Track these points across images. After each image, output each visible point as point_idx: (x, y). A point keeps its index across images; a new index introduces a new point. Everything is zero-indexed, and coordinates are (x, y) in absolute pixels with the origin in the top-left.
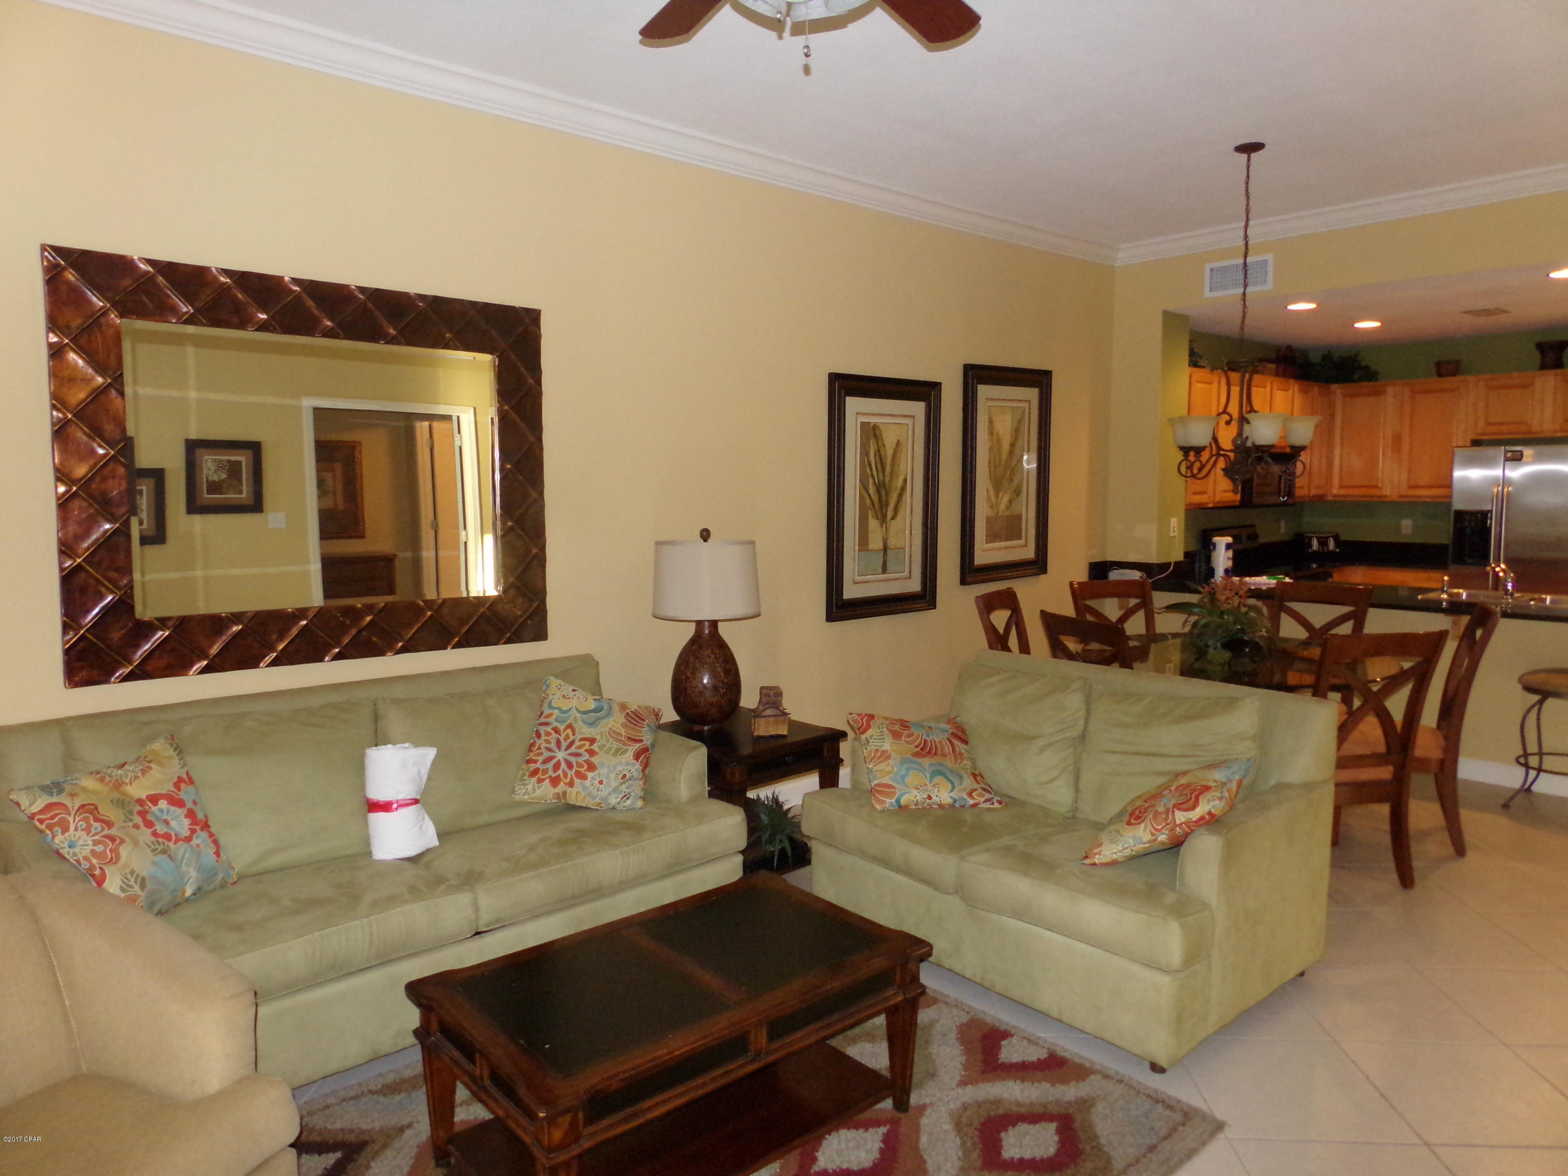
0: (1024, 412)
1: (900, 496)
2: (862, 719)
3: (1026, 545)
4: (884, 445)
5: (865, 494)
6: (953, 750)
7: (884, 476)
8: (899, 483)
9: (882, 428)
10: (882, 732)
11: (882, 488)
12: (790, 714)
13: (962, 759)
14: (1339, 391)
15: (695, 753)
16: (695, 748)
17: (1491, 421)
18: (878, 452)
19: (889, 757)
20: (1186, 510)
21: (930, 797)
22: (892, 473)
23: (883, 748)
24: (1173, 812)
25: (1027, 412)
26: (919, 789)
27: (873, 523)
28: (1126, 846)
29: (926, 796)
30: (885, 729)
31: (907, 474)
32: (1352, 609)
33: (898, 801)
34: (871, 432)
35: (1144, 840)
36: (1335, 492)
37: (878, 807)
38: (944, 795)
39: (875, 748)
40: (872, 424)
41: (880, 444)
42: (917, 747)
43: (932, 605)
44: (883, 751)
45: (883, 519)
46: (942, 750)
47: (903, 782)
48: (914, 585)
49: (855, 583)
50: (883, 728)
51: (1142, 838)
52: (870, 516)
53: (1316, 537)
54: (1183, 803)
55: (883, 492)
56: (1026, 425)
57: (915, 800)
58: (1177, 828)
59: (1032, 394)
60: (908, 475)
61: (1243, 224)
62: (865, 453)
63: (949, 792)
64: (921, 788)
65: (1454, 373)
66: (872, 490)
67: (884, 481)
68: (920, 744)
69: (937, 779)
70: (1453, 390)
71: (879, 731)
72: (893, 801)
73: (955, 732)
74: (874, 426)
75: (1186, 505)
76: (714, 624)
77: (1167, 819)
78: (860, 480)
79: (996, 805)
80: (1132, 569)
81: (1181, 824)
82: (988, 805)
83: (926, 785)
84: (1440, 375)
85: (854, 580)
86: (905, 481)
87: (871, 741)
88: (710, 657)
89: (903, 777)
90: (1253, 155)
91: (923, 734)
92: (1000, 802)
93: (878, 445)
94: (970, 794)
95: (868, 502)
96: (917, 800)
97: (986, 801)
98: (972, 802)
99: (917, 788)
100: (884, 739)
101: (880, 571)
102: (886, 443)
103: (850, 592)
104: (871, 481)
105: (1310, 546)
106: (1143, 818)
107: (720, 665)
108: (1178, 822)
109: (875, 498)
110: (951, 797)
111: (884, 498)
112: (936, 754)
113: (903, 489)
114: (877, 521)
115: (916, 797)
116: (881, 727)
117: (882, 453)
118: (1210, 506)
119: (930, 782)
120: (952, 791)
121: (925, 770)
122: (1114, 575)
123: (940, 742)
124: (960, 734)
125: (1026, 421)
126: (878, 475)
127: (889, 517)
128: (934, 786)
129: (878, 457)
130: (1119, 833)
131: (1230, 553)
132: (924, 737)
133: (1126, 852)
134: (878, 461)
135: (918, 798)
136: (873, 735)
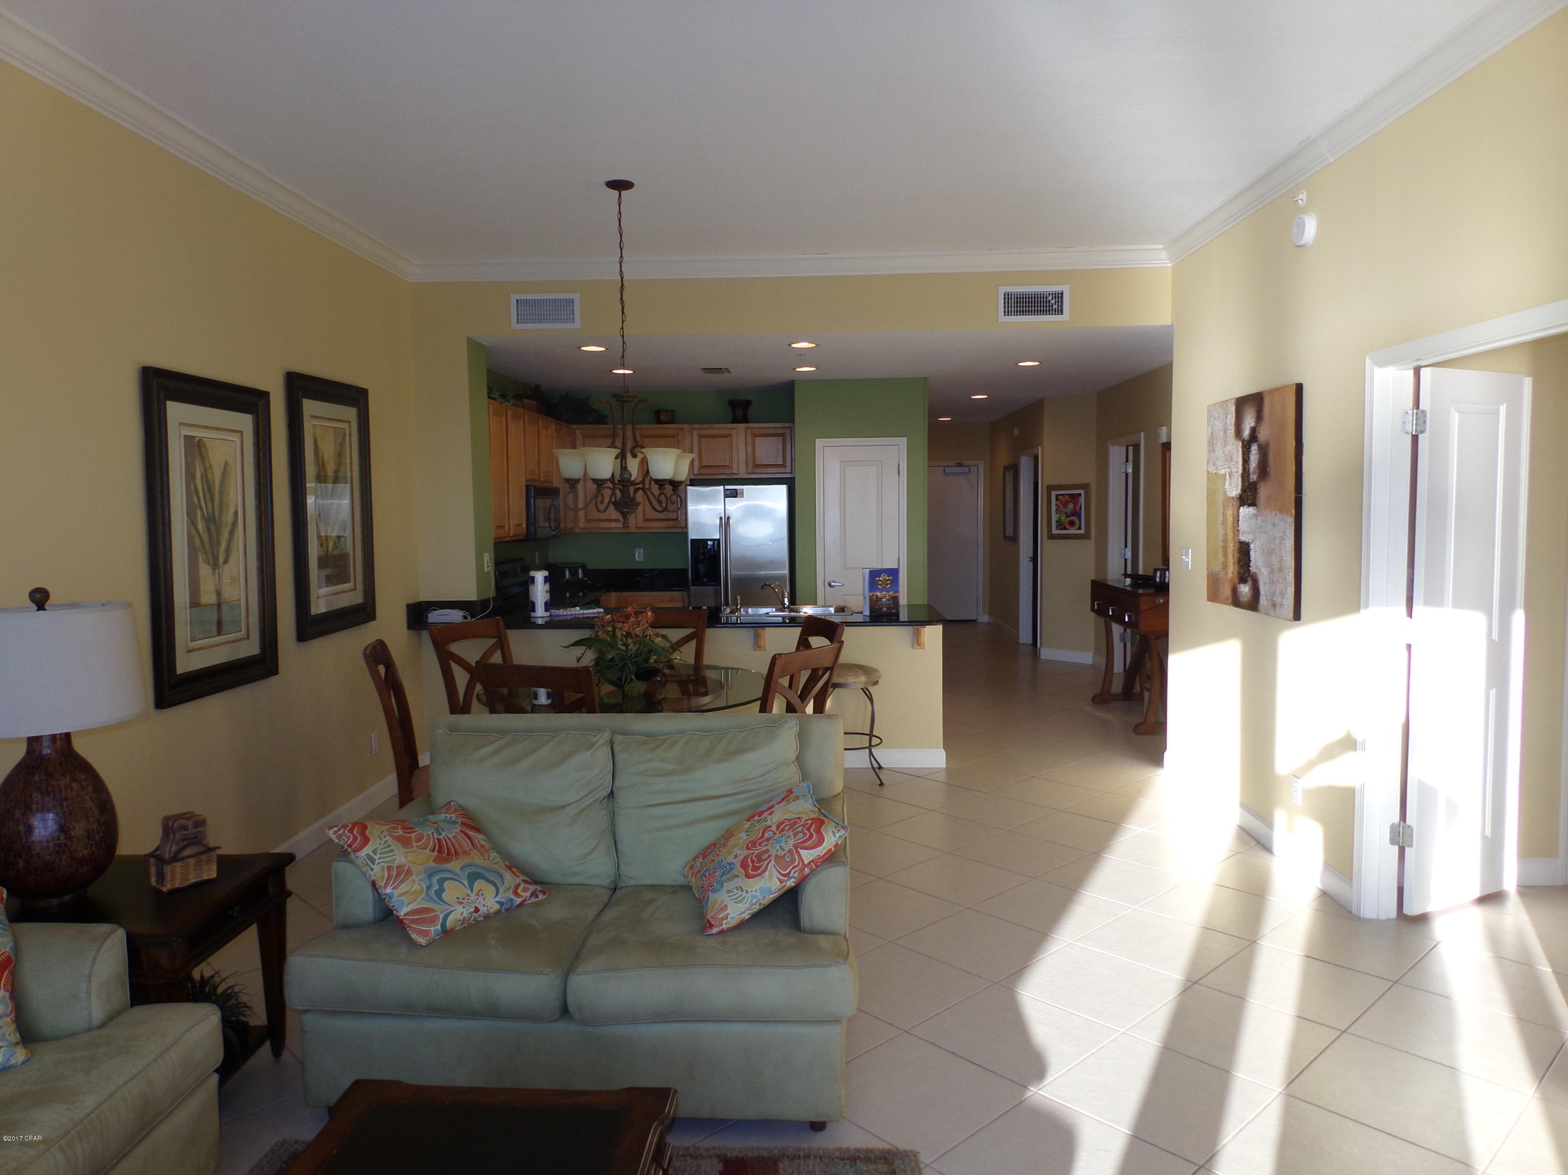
0: (345, 434)
1: (232, 533)
2: (351, 831)
3: (355, 589)
4: (211, 466)
5: (193, 531)
6: (473, 844)
7: (213, 507)
8: (229, 518)
9: (208, 444)
10: (386, 842)
11: (212, 521)
12: (219, 848)
13: (487, 851)
14: (578, 432)
15: (108, 944)
16: (108, 935)
17: (704, 464)
18: (205, 476)
19: (409, 873)
20: (495, 543)
21: (477, 910)
22: (221, 504)
23: (397, 863)
24: (798, 853)
25: (347, 433)
26: (463, 903)
27: (205, 570)
28: (754, 902)
29: (473, 910)
30: (388, 838)
31: (237, 505)
32: (694, 630)
33: (443, 925)
34: (195, 448)
35: (773, 890)
36: (581, 525)
37: (422, 941)
38: (489, 902)
39: (385, 865)
40: (197, 439)
41: (207, 465)
42: (433, 851)
43: (273, 670)
44: (398, 867)
45: (215, 565)
46: (461, 846)
47: (442, 900)
48: (251, 648)
49: (189, 651)
50: (385, 836)
51: (770, 888)
52: (200, 560)
53: (569, 568)
54: (804, 842)
55: (213, 528)
56: (348, 449)
57: (462, 919)
58: (806, 869)
59: (351, 413)
60: (239, 507)
61: (618, 259)
62: (190, 476)
63: (495, 897)
64: (464, 902)
65: (671, 421)
66: (201, 525)
67: (214, 514)
68: (435, 848)
69: (479, 884)
70: (673, 436)
71: (382, 842)
72: (439, 927)
73: (464, 820)
74: (200, 440)
75: (495, 539)
76: (67, 736)
77: (793, 861)
78: (187, 513)
79: (541, 897)
80: (453, 608)
81: (810, 863)
82: (533, 900)
83: (468, 895)
84: (659, 422)
85: (187, 647)
86: (236, 513)
87: (376, 857)
88: (71, 789)
89: (439, 893)
90: (623, 193)
91: (433, 833)
92: (544, 892)
93: (204, 466)
94: (516, 893)
95: (197, 541)
96: (464, 917)
97: (532, 895)
98: (519, 901)
99: (460, 903)
100: (392, 851)
101: (215, 633)
102: (213, 463)
103: (185, 663)
104: (199, 512)
105: (564, 576)
106: (764, 866)
107: (91, 798)
108: (806, 863)
109: (205, 536)
110: (498, 902)
111: (215, 536)
112: (457, 854)
113: (235, 524)
114: (208, 566)
115: (462, 914)
116: (382, 836)
117: (210, 477)
118: (507, 539)
119: (472, 891)
120: (497, 895)
121: (458, 875)
122: (435, 617)
123: (454, 837)
124: (470, 823)
125: (348, 444)
126: (206, 507)
127: (221, 560)
128: (477, 894)
129: (205, 480)
130: (742, 891)
131: (547, 586)
132: (436, 836)
133: (755, 908)
134: (205, 486)
135: (464, 915)
136: (377, 849)
